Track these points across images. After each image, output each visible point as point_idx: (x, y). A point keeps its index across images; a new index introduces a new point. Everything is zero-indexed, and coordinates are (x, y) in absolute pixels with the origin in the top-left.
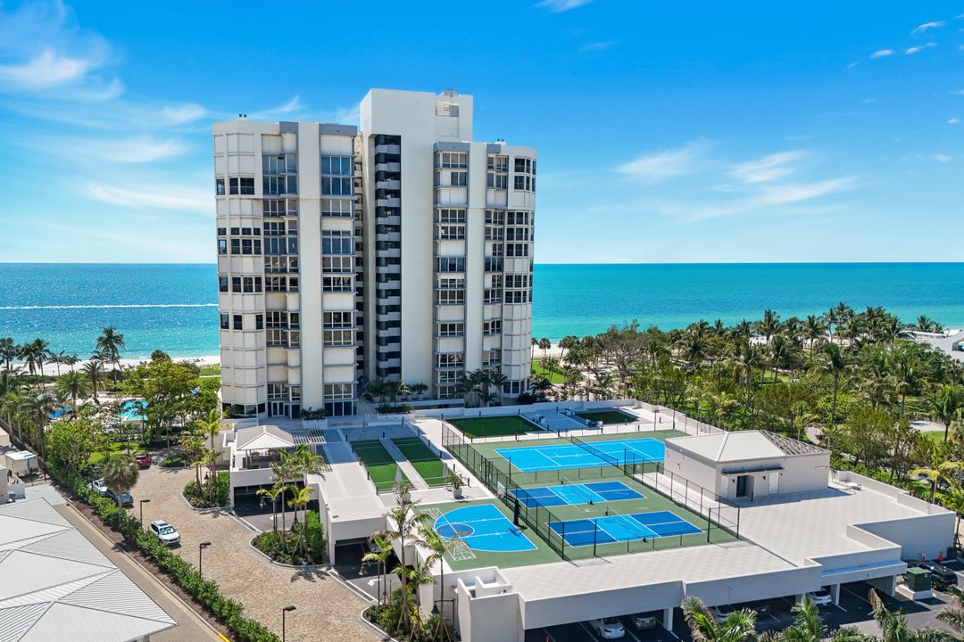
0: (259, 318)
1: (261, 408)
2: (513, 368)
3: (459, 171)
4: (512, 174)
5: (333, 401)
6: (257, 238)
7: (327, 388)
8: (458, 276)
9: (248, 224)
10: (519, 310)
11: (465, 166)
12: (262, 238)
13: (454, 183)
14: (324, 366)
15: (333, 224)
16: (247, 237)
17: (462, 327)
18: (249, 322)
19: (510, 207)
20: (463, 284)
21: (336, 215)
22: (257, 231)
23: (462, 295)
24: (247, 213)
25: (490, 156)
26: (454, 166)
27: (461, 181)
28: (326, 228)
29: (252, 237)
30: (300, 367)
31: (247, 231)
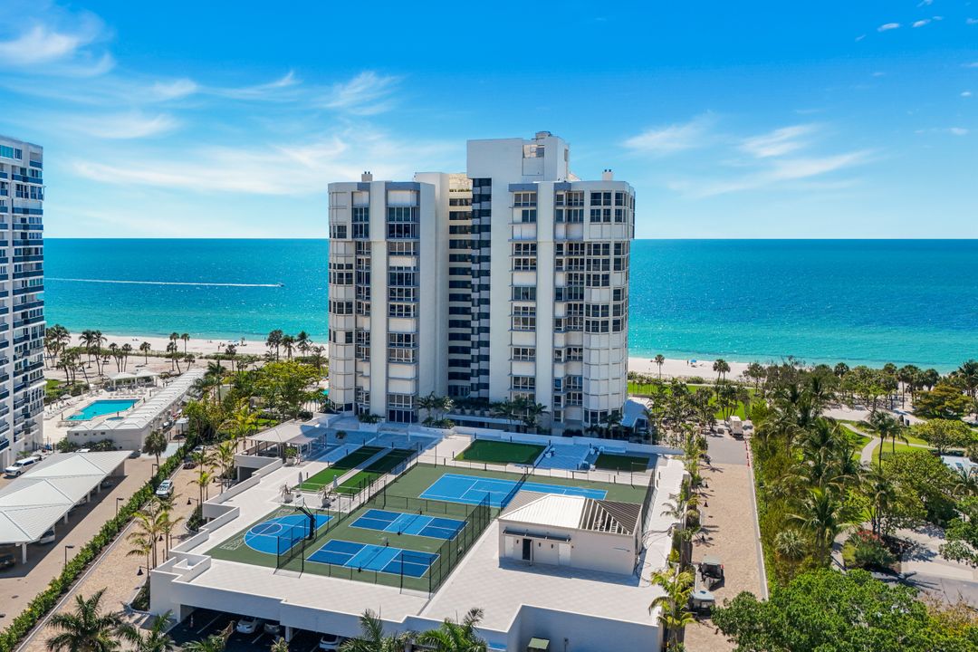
0: (349, 335)
1: (349, 407)
2: (591, 398)
3: (529, 209)
4: (587, 208)
5: (396, 408)
6: (349, 271)
7: (390, 397)
8: (530, 304)
9: (341, 261)
10: (597, 340)
11: (535, 204)
12: (353, 271)
13: (525, 219)
14: (388, 378)
15: (398, 261)
16: (341, 271)
17: (533, 352)
18: (341, 337)
19: (586, 239)
20: (533, 312)
21: (401, 254)
22: (349, 266)
23: (533, 322)
24: (342, 252)
25: (560, 193)
26: (525, 205)
27: (530, 217)
28: (392, 264)
29: (344, 271)
30: (369, 377)
31: (340, 266)
